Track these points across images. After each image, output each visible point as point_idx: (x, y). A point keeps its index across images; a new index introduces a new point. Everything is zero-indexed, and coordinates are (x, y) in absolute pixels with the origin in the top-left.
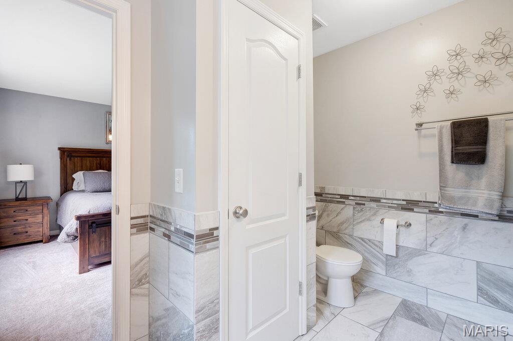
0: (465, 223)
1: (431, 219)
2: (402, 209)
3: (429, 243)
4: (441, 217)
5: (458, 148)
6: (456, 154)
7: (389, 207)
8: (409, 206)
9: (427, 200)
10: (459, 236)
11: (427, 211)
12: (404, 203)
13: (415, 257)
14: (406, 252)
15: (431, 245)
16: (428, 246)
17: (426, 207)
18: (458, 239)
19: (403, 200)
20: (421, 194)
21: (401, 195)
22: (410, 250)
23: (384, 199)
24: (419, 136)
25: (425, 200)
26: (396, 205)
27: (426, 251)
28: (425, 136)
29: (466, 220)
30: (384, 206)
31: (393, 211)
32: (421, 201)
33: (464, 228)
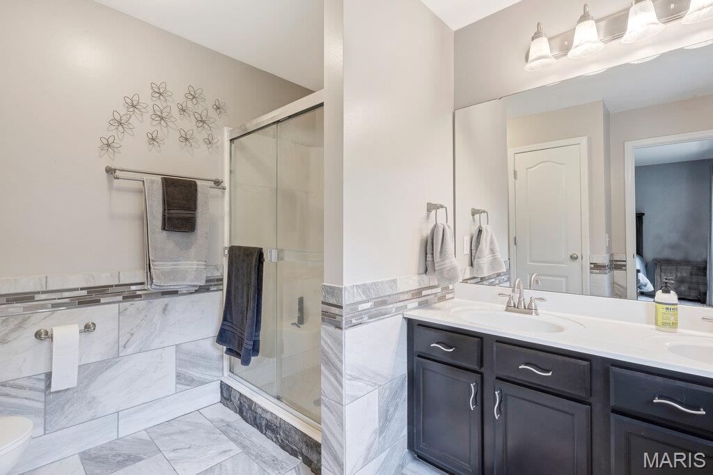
0: (165, 303)
1: (126, 309)
2: (80, 303)
3: (122, 343)
4: (139, 303)
5: (172, 211)
6: (169, 218)
7: (54, 306)
8: (93, 296)
9: (121, 283)
10: (159, 322)
11: (120, 298)
12: (85, 293)
13: (100, 374)
14: (85, 374)
15: (125, 347)
16: (121, 349)
17: (118, 294)
18: (159, 325)
19: (82, 289)
20: (112, 275)
21: (78, 280)
22: (93, 367)
23: (44, 292)
24: (111, 187)
25: (117, 283)
26: (67, 300)
27: (119, 357)
28: (119, 190)
29: (166, 300)
30: (43, 307)
31: (63, 311)
32: (112, 286)
33: (165, 310)
